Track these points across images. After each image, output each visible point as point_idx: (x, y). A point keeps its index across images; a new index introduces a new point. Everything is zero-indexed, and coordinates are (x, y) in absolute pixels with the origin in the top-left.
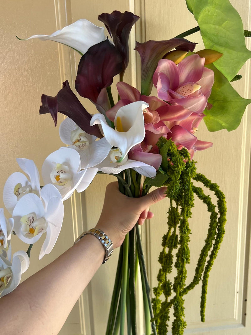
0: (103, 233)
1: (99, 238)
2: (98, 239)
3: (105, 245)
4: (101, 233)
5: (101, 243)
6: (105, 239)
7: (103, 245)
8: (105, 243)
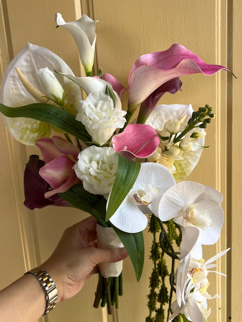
0: (47, 273)
1: (40, 279)
2: (38, 280)
3: (47, 288)
4: (44, 273)
5: (42, 285)
6: (48, 282)
7: (44, 288)
8: (46, 286)
